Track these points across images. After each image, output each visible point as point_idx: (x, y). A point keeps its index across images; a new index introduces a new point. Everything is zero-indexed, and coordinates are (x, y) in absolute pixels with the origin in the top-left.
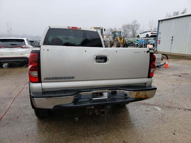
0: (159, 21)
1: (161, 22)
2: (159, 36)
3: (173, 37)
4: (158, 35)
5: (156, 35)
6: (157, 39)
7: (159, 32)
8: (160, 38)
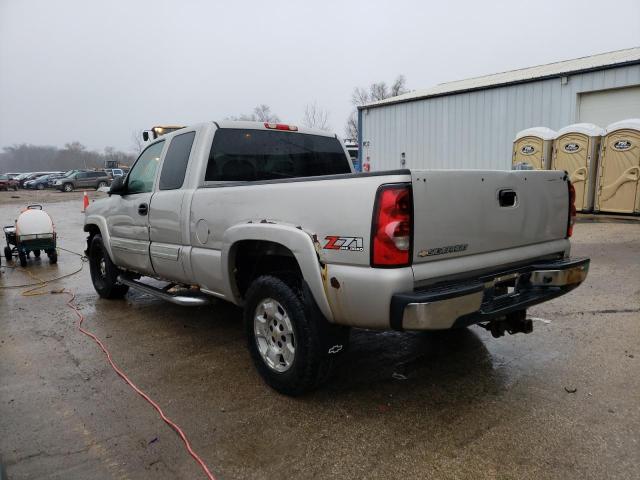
0: (361, 110)
1: (365, 112)
2: (365, 152)
3: (403, 154)
4: (360, 149)
5: (357, 149)
6: (361, 161)
7: (364, 140)
8: (368, 158)
